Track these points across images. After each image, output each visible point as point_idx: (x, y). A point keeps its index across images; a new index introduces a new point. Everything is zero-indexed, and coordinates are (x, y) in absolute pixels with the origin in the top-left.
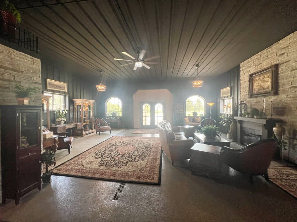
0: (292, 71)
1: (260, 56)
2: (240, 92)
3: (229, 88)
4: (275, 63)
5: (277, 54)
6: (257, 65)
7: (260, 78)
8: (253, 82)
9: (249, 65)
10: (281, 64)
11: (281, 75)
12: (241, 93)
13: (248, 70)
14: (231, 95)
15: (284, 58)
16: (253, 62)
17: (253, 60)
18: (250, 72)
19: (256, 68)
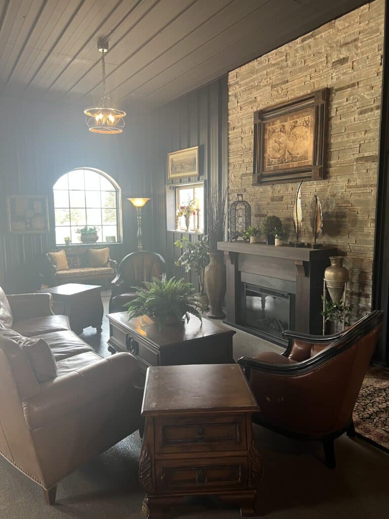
0: (361, 113)
1: (284, 57)
2: (229, 164)
3: (192, 152)
4: (324, 84)
5: (329, 59)
6: (277, 85)
7: (284, 126)
8: (266, 137)
9: (253, 81)
10: (337, 90)
11: (335, 122)
12: (231, 168)
13: (252, 96)
14: (201, 172)
15: (344, 74)
16: (265, 72)
17: (265, 68)
18: (256, 104)
19: (275, 93)
